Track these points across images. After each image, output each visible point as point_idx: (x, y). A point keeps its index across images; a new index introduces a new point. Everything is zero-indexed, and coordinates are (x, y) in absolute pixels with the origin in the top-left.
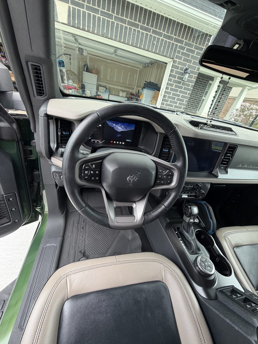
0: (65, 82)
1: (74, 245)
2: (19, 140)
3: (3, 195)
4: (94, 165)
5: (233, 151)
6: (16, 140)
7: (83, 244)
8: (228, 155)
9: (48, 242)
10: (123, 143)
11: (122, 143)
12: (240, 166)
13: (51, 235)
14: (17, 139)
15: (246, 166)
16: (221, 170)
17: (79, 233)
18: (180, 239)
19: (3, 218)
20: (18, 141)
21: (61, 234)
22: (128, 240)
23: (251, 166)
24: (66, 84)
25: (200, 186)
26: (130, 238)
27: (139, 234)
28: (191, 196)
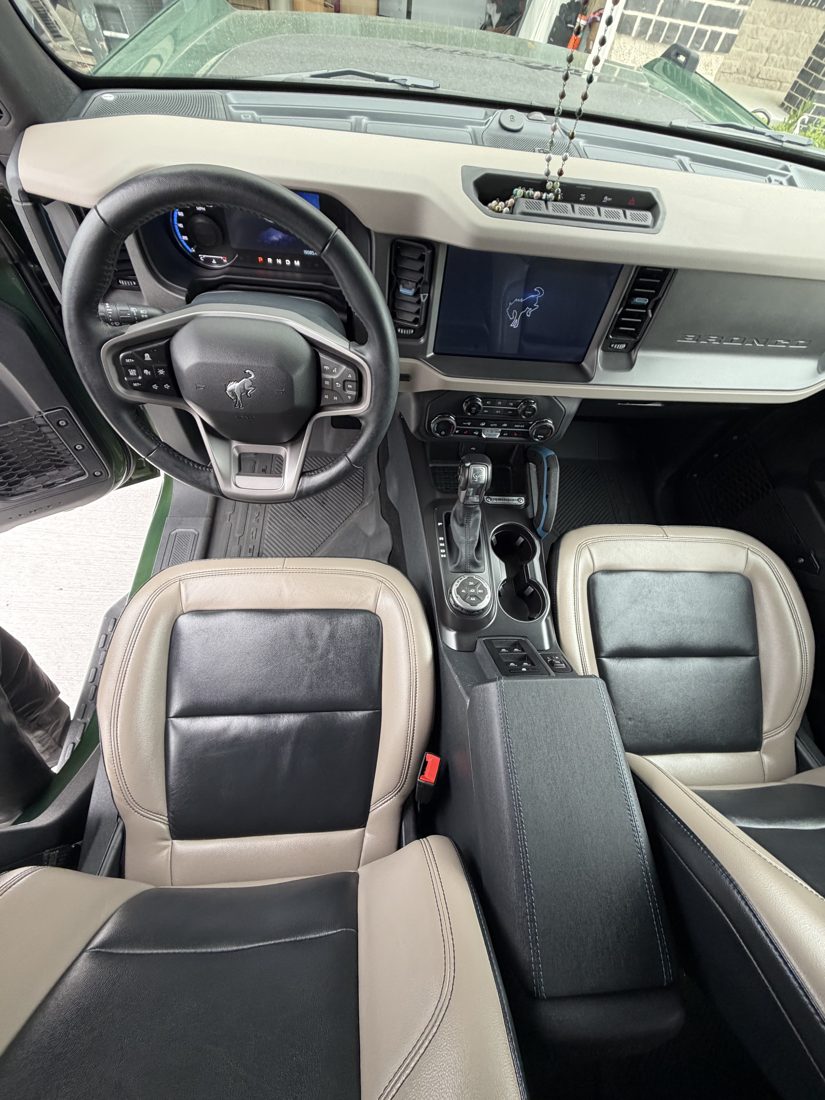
0: (61, 32)
1: (237, 535)
2: (16, 262)
3: (40, 413)
4: (147, 355)
5: (657, 288)
6: (10, 262)
7: (259, 535)
8: (638, 300)
9: (180, 524)
10: (297, 263)
11: (292, 262)
12: (690, 340)
13: (187, 512)
14: (13, 260)
15: (713, 340)
16: (613, 356)
17: (250, 512)
18: (441, 539)
19: (64, 466)
20: (17, 266)
21: (208, 510)
22: (366, 536)
23: (737, 342)
24: (68, 39)
25: (534, 406)
26: (370, 532)
27: (389, 524)
28: (511, 434)
